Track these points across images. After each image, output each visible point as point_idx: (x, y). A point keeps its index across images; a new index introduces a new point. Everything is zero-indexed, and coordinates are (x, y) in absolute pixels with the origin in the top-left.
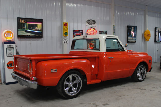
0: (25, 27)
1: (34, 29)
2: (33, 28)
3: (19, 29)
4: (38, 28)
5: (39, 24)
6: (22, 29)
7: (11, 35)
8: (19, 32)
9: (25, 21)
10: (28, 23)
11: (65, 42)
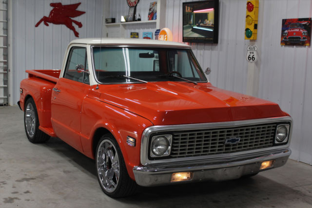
0: (192, 20)
1: (203, 23)
2: (201, 23)
3: (185, 26)
4: (208, 22)
5: (210, 11)
6: (188, 25)
7: (164, 38)
8: (184, 31)
9: (192, 8)
10: (195, 12)
11: (251, 56)
